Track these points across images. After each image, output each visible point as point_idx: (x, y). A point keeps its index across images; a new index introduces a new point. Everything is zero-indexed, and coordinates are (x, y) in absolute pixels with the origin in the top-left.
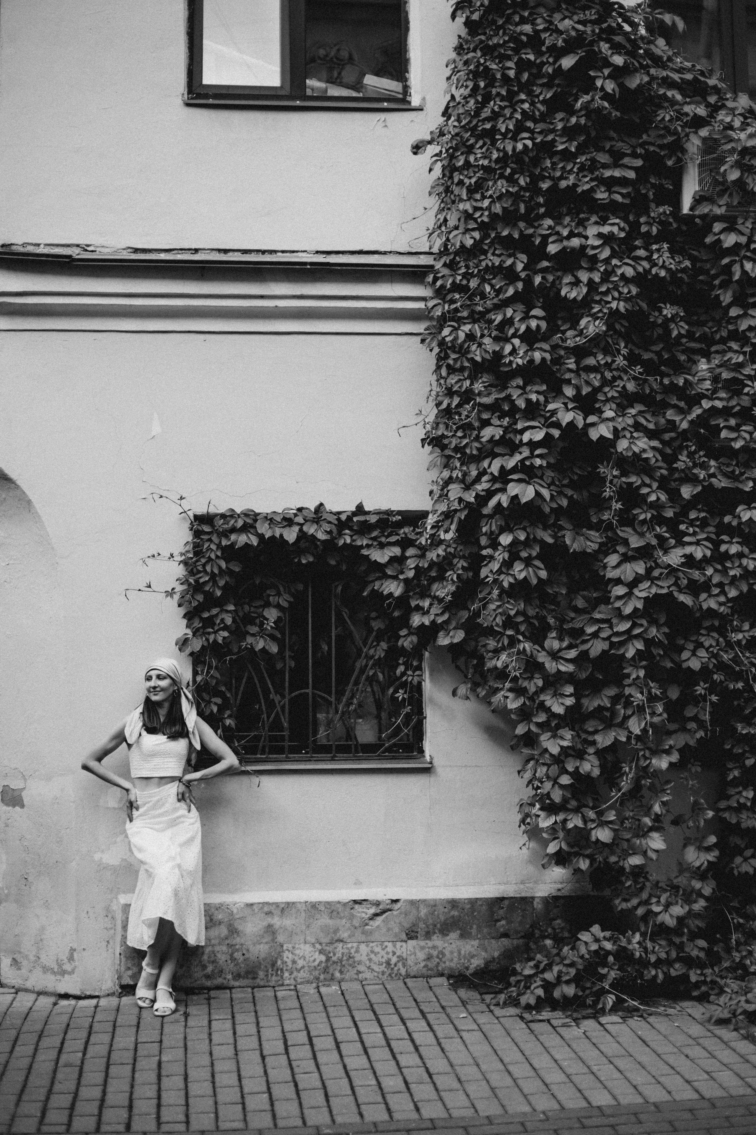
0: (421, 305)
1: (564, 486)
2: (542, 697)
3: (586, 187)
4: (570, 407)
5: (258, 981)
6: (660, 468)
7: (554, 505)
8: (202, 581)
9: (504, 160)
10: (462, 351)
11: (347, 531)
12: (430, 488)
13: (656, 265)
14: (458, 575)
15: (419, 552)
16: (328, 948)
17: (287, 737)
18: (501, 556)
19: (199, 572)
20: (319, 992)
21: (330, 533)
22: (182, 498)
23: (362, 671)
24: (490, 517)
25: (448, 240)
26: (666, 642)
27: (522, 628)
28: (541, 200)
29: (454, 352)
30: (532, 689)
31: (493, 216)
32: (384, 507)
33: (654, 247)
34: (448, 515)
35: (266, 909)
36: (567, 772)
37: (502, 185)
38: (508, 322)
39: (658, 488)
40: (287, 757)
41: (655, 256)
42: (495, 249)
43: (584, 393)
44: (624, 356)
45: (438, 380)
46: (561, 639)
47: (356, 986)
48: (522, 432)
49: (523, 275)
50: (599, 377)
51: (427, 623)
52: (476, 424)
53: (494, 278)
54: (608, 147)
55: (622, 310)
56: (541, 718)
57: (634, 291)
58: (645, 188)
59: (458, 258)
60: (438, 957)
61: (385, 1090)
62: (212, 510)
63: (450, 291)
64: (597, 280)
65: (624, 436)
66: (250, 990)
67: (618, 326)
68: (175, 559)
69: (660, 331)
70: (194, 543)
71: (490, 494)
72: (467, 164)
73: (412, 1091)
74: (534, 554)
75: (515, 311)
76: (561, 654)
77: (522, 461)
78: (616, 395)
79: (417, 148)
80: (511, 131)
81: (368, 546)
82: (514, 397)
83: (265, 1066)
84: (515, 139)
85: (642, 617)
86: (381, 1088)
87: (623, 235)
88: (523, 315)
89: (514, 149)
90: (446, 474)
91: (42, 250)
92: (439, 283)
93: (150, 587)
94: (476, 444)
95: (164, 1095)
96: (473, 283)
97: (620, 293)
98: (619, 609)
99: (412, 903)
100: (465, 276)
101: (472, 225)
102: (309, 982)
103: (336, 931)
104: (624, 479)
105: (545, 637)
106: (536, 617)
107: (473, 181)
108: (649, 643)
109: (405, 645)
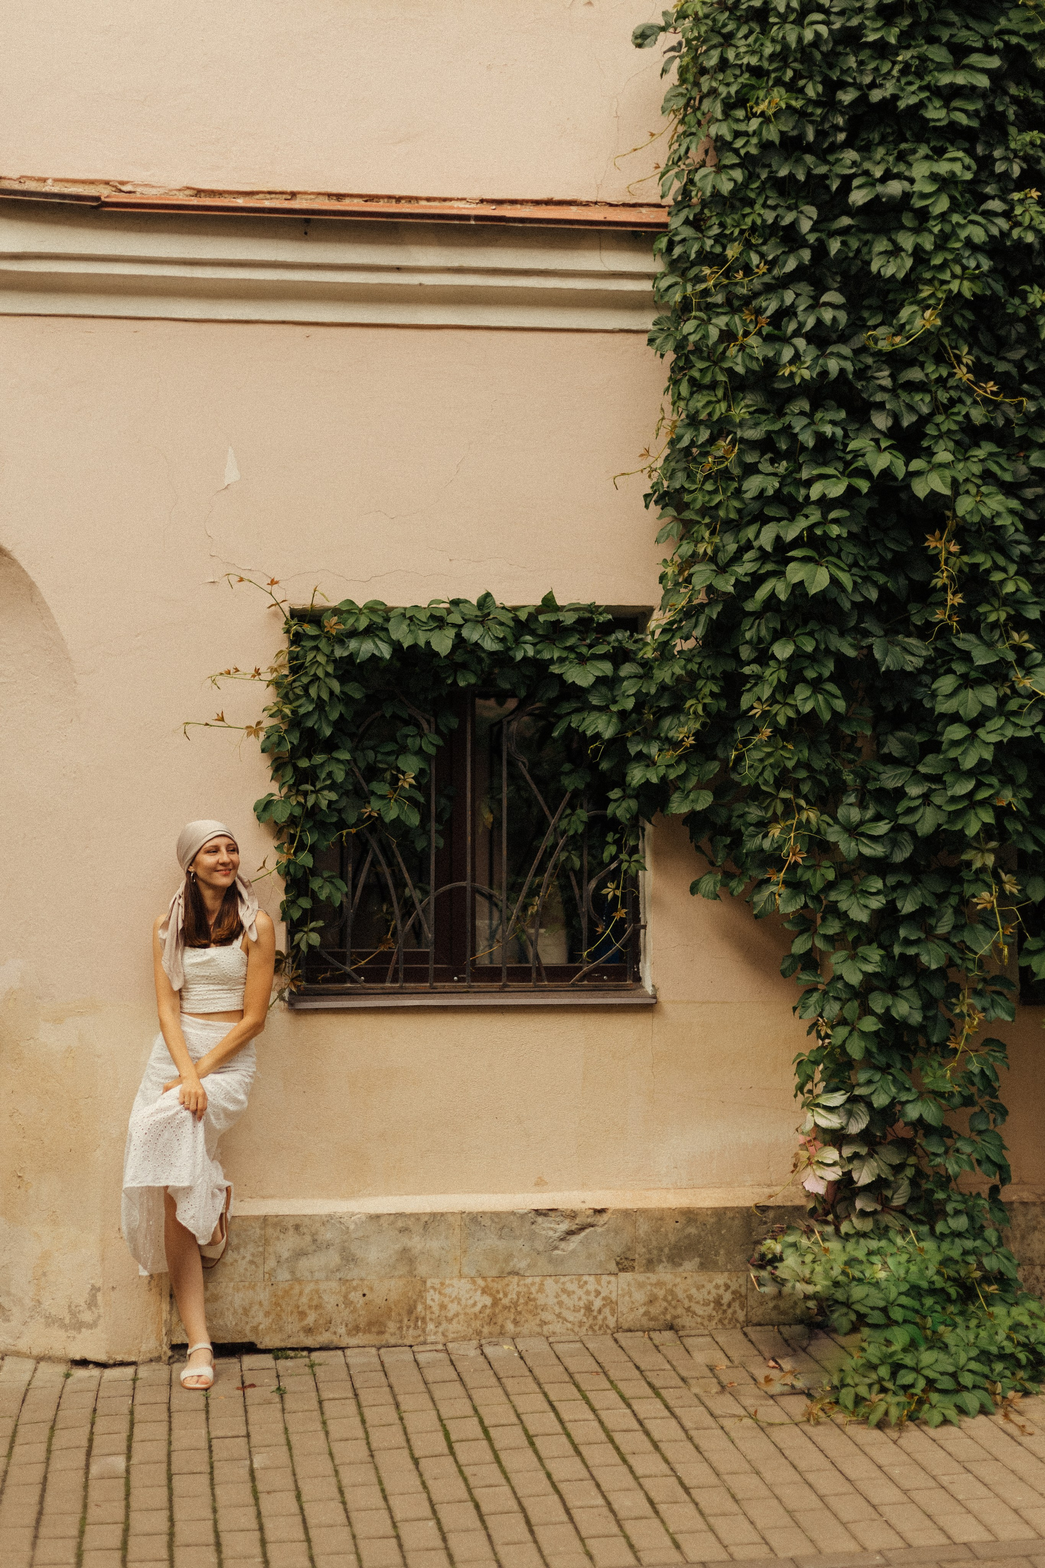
0: (646, 286)
1: (871, 568)
2: (833, 896)
3: (913, 100)
4: (883, 445)
5: (387, 1336)
6: (1019, 543)
7: (859, 599)
8: (302, 711)
9: (782, 56)
10: (715, 358)
11: (528, 638)
12: (661, 570)
13: (1017, 224)
14: (705, 705)
15: (641, 671)
16: (495, 1285)
17: (432, 956)
18: (773, 675)
19: (298, 697)
20: (483, 1353)
21: (502, 640)
22: (273, 582)
23: (549, 853)
24: (757, 615)
25: (691, 181)
26: (1027, 813)
27: (805, 788)
28: (840, 121)
29: (702, 359)
30: (818, 884)
31: (766, 146)
32: (585, 601)
33: (1016, 196)
34: (691, 612)
35: (400, 1224)
36: (872, 1013)
37: (779, 97)
38: (786, 313)
39: (1016, 574)
40: (432, 987)
41: (1018, 211)
42: (767, 198)
43: (905, 424)
44: (967, 366)
45: (674, 403)
46: (862, 805)
47: (540, 1345)
48: (808, 483)
49: (812, 238)
50: (928, 398)
51: (655, 780)
52: (736, 471)
53: (764, 244)
54: (945, 38)
55: (967, 294)
56: (833, 928)
57: (986, 264)
58: (1002, 103)
59: (706, 211)
60: (665, 1299)
61: (621, 1514)
62: (320, 602)
63: (693, 264)
64: (929, 246)
65: (967, 492)
66: (373, 1351)
67: (958, 320)
68: (262, 677)
69: (1021, 328)
70: (290, 652)
71: (758, 579)
72: (724, 64)
73: (662, 1514)
74: (826, 674)
75: (798, 295)
76: (862, 829)
77: (810, 528)
78: (954, 427)
79: (642, 38)
80: (793, 10)
81: (562, 660)
82: (797, 430)
83: (421, 1475)
84: (799, 22)
85: (990, 773)
86: (612, 1511)
87: (969, 176)
88: (810, 302)
89: (800, 39)
90: (687, 549)
91: (48, 188)
92: (677, 251)
93: (222, 719)
94: (737, 504)
95: (268, 1525)
96: (732, 251)
97: (964, 268)
98: (955, 760)
99: (627, 1214)
100: (718, 239)
101: (730, 159)
102: (465, 1338)
103: (510, 1256)
104: (965, 559)
105: (837, 803)
106: (827, 772)
107: (733, 89)
108: (1002, 813)
109: (619, 813)
